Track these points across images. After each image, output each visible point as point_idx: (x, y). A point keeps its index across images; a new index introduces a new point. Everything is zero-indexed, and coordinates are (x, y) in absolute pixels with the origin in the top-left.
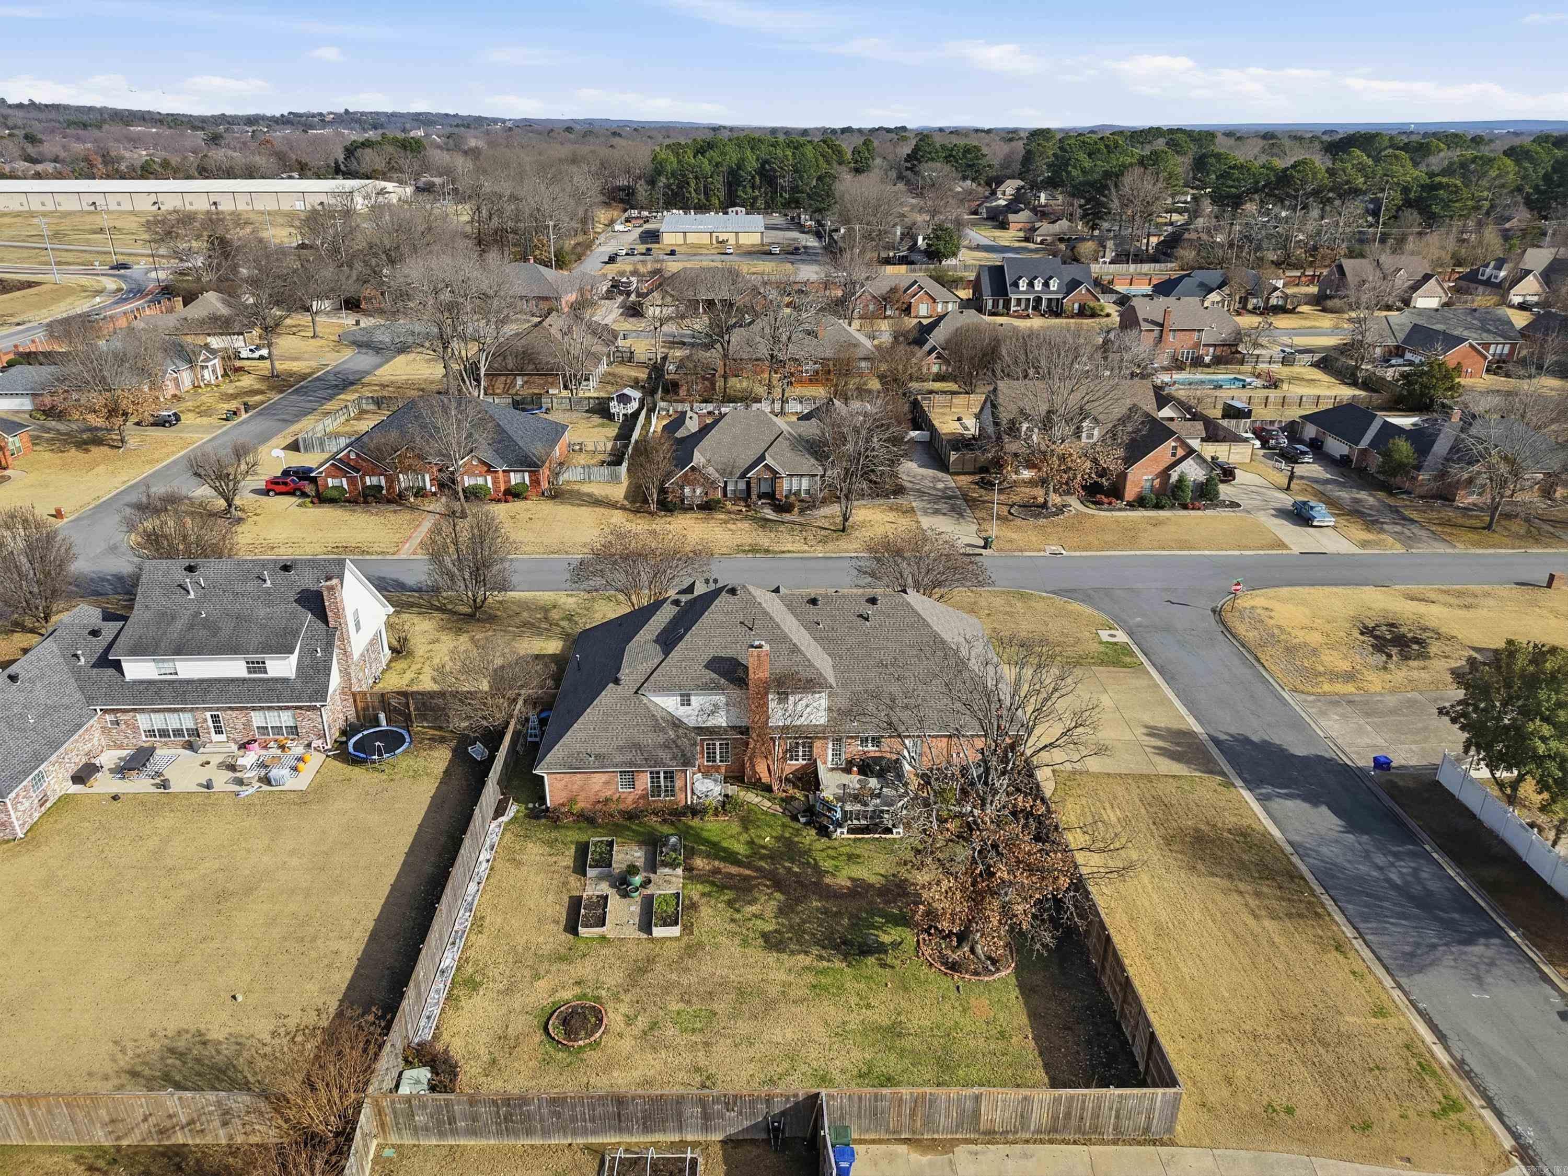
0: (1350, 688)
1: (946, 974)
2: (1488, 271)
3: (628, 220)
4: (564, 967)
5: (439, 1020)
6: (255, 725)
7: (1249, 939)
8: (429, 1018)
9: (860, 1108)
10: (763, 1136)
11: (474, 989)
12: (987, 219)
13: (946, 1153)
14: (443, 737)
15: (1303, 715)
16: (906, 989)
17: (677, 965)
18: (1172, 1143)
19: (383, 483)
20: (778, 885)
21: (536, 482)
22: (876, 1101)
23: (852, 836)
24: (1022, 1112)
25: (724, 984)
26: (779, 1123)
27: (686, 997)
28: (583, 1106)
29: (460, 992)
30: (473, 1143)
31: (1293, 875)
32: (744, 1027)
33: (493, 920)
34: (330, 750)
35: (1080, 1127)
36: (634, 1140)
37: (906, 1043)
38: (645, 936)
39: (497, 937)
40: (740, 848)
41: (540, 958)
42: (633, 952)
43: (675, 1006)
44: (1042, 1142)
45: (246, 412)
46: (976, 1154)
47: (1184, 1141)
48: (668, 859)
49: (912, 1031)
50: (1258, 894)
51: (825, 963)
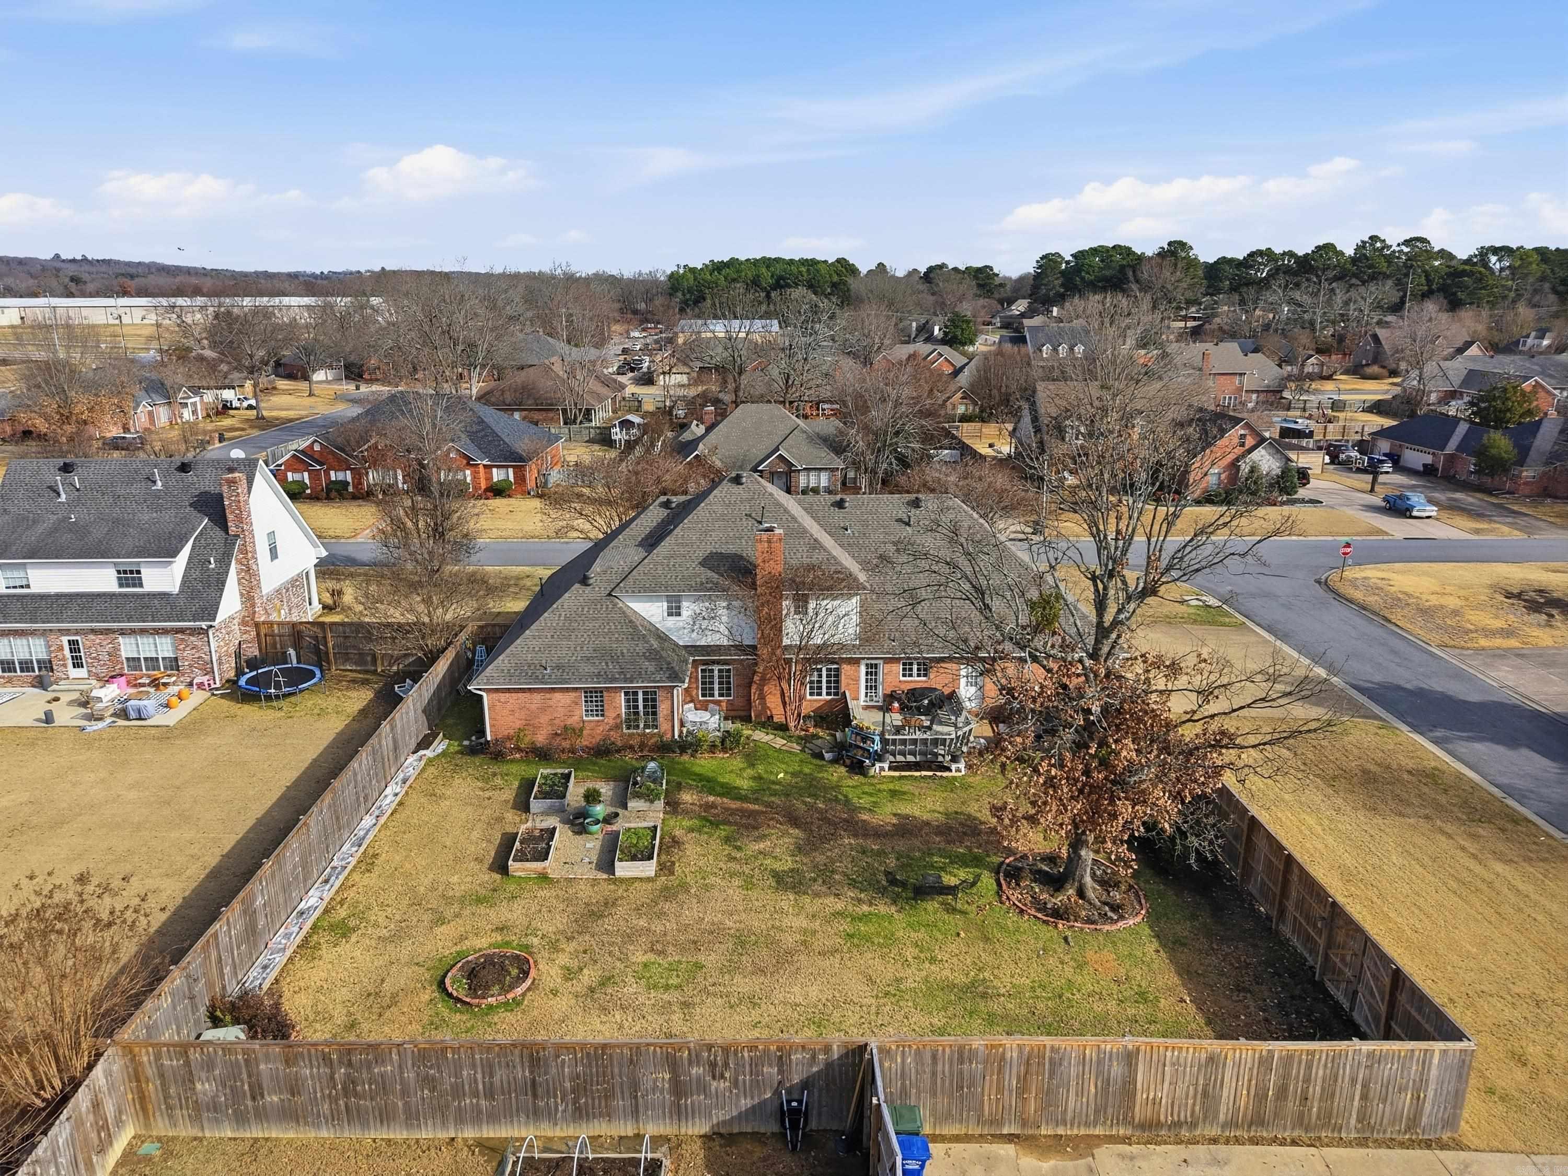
0: (1513, 643)
1: (1044, 922)
2: (1530, 341)
3: (644, 330)
4: (482, 909)
5: (282, 971)
6: (124, 654)
7: (1484, 887)
8: (265, 967)
9: (934, 1074)
10: (774, 1128)
11: (344, 936)
12: (1001, 328)
13: (1081, 1156)
14: (367, 680)
15: (1464, 667)
16: (987, 939)
17: (651, 908)
18: (1459, 1146)
19: (349, 479)
20: (794, 821)
21: (521, 478)
22: (961, 1061)
23: (897, 774)
24: (1206, 1085)
25: (716, 932)
26: (800, 1102)
27: (659, 947)
28: (474, 1066)
29: (322, 938)
30: (291, 1135)
31: (1516, 820)
32: (743, 984)
33: (388, 857)
34: (217, 689)
35: (1301, 1116)
36: (558, 1132)
37: (994, 1006)
38: (605, 876)
39: (392, 876)
40: (744, 784)
41: (448, 900)
42: (585, 892)
43: (640, 957)
44: (1238, 1141)
45: (220, 441)
46: (1132, 1158)
47: (1475, 1142)
48: (643, 790)
49: (1002, 991)
50: (1474, 837)
51: (865, 908)
